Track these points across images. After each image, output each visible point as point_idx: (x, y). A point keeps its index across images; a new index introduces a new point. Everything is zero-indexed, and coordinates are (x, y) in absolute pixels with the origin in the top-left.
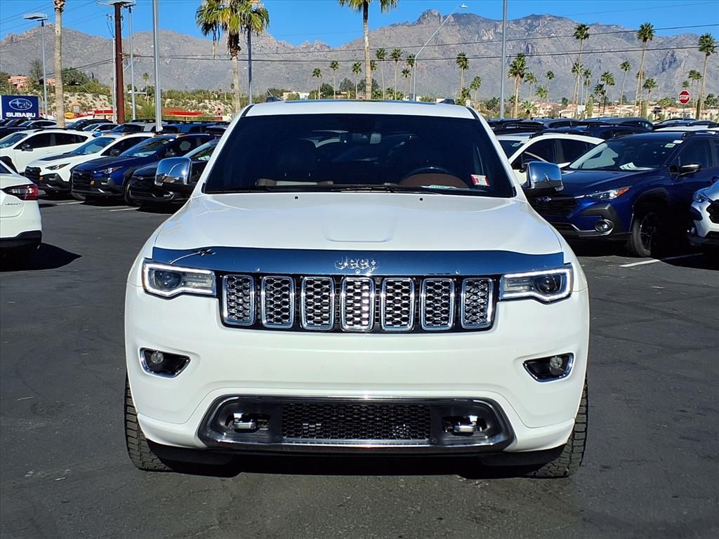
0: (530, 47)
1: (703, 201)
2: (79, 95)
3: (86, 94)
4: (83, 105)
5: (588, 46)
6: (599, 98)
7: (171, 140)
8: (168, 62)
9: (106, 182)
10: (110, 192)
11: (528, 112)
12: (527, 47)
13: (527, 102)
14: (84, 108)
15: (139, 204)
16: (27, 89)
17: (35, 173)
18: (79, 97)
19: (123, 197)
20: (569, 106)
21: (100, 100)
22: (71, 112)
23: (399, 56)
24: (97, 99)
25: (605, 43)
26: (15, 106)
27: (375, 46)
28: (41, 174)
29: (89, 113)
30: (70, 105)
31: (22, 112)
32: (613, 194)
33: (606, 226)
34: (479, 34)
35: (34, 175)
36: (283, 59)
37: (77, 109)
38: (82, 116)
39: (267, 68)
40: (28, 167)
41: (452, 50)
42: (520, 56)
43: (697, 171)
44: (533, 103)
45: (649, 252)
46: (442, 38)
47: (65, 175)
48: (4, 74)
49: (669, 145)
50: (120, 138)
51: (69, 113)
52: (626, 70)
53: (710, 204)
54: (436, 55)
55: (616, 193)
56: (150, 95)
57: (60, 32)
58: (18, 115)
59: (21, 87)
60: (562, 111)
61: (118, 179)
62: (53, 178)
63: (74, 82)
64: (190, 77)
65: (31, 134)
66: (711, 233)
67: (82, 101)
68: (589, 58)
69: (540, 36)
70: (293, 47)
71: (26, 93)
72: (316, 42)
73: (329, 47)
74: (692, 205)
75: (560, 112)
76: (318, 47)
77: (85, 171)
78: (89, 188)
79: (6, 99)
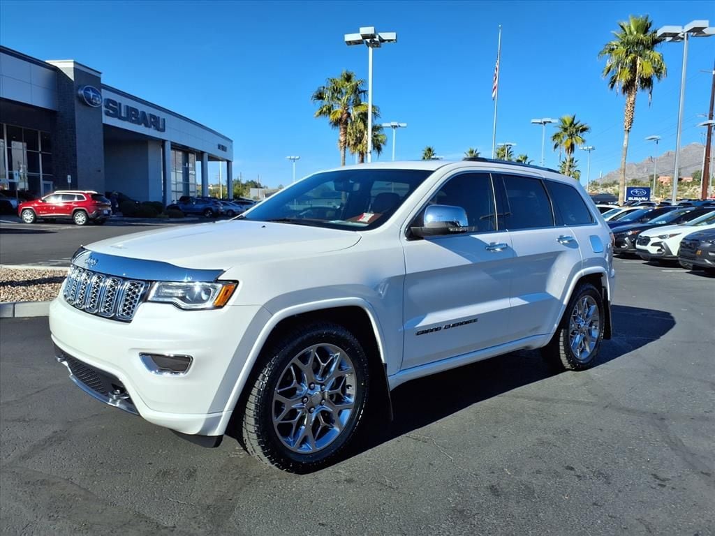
26: (635, 193)
58: (636, 198)
59: (666, 183)
79: (629, 189)
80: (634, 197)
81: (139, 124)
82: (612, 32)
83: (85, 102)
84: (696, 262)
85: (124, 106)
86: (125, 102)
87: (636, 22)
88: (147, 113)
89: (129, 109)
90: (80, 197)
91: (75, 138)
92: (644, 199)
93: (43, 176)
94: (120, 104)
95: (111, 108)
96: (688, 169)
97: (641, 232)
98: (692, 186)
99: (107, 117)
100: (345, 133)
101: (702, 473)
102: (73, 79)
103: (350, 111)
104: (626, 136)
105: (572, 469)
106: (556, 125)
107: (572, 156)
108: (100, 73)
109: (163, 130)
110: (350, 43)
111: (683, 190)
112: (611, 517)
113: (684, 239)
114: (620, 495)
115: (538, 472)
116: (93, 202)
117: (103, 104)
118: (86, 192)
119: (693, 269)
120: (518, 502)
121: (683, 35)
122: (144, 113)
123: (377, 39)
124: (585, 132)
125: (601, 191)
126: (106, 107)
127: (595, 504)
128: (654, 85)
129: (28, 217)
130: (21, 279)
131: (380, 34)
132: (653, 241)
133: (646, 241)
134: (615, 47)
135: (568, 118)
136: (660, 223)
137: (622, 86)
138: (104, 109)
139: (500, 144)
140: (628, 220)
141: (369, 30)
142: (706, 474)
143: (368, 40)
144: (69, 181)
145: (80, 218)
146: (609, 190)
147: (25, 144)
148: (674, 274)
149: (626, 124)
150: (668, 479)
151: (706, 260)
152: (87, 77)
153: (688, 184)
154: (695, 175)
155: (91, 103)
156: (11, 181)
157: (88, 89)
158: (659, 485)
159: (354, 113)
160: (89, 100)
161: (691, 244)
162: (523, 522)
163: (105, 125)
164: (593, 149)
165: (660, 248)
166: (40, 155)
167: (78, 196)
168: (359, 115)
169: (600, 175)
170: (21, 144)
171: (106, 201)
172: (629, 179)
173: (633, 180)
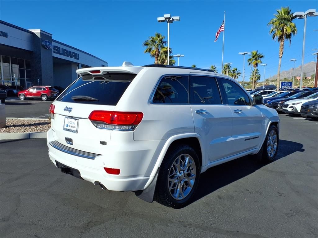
26: (285, 85)
31: (287, 86)
79: (282, 83)
80: (284, 86)
81: (68, 56)
82: (274, 14)
83: (45, 47)
84: (308, 115)
85: (62, 49)
86: (62, 47)
87: (284, 10)
88: (71, 51)
89: (64, 50)
90: (44, 89)
91: (41, 63)
92: (289, 87)
93: (27, 79)
94: (60, 48)
95: (56, 50)
96: (310, 73)
97: (285, 102)
98: (311, 81)
99: (54, 54)
100: (157, 59)
101: (296, 192)
102: (40, 37)
103: (160, 50)
104: (280, 60)
105: (248, 190)
106: (249, 55)
107: (257, 68)
108: (52, 35)
109: (78, 59)
110: (159, 21)
111: (307, 83)
112: (260, 205)
113: (303, 105)
114: (265, 199)
115: (235, 191)
116: (50, 91)
117: (53, 48)
118: (46, 86)
119: (307, 118)
120: (228, 201)
121: (305, 16)
122: (70, 52)
123: (171, 19)
124: (262, 58)
125: (270, 84)
126: (54, 49)
127: (255, 201)
128: (292, 38)
129: (22, 97)
130: (27, 124)
131: (173, 17)
132: (290, 106)
133: (287, 105)
134: (275, 21)
135: (254, 52)
136: (293, 98)
137: (278, 38)
138: (53, 50)
139: (225, 63)
140: (280, 97)
141: (168, 16)
142: (298, 192)
143: (168, 20)
144: (39, 82)
145: (44, 98)
146: (274, 83)
147: (19, 65)
148: (298, 120)
149: (280, 54)
150: (283, 194)
151: (312, 114)
152: (46, 36)
153: (309, 80)
154: (312, 76)
155: (47, 47)
156: (13, 82)
157: (46, 42)
158: (280, 195)
159: (161, 51)
160: (47, 46)
161: (305, 107)
162: (229, 207)
163: (53, 57)
164: (267, 65)
165: (292, 109)
166: (25, 70)
167: (43, 88)
168: (163, 52)
169: (270, 77)
170: (17, 65)
171: (55, 90)
172: (283, 78)
173: (284, 79)
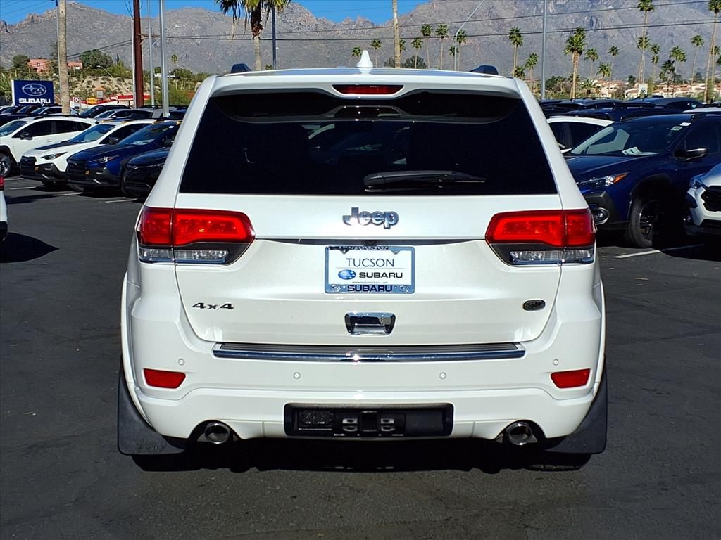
0: (594, 21)
1: (698, 188)
2: (103, 79)
3: (110, 78)
4: (108, 90)
5: (659, 18)
6: (669, 76)
7: (171, 127)
8: (199, 42)
9: (101, 172)
10: (106, 183)
11: (589, 92)
12: (591, 20)
13: (588, 81)
14: (109, 93)
15: (136, 195)
16: (48, 74)
17: (30, 163)
18: (103, 81)
19: (120, 187)
20: (636, 84)
21: (126, 84)
22: (95, 97)
23: (446, 32)
24: (123, 83)
25: (678, 15)
26: (28, 91)
27: (423, 21)
28: (36, 164)
29: (112, 98)
30: (94, 90)
31: (36, 98)
32: (609, 180)
33: (601, 215)
34: (537, 7)
35: (29, 165)
36: (322, 38)
37: (100, 95)
38: (106, 102)
39: (306, 47)
40: (23, 157)
41: (507, 25)
42: (580, 31)
43: (704, 156)
44: (595, 81)
45: (650, 242)
46: (496, 12)
47: (61, 165)
48: (23, 57)
49: (675, 128)
50: (119, 125)
51: (92, 99)
52: (698, 44)
53: (704, 190)
54: (490, 30)
55: (612, 180)
56: (179, 78)
57: (64, 13)
58: (32, 101)
59: (42, 70)
60: (629, 90)
61: (114, 169)
62: (49, 168)
63: (96, 65)
64: (223, 59)
65: (30, 121)
66: (706, 221)
67: (106, 85)
68: (661, 32)
69: (605, 8)
70: (333, 25)
71: (47, 77)
72: (359, 18)
73: (373, 23)
74: (689, 192)
75: (626, 91)
76: (361, 23)
77: (80, 160)
78: (83, 178)
79: (18, 84)
92: (45, 101)
153: (77, 74)
